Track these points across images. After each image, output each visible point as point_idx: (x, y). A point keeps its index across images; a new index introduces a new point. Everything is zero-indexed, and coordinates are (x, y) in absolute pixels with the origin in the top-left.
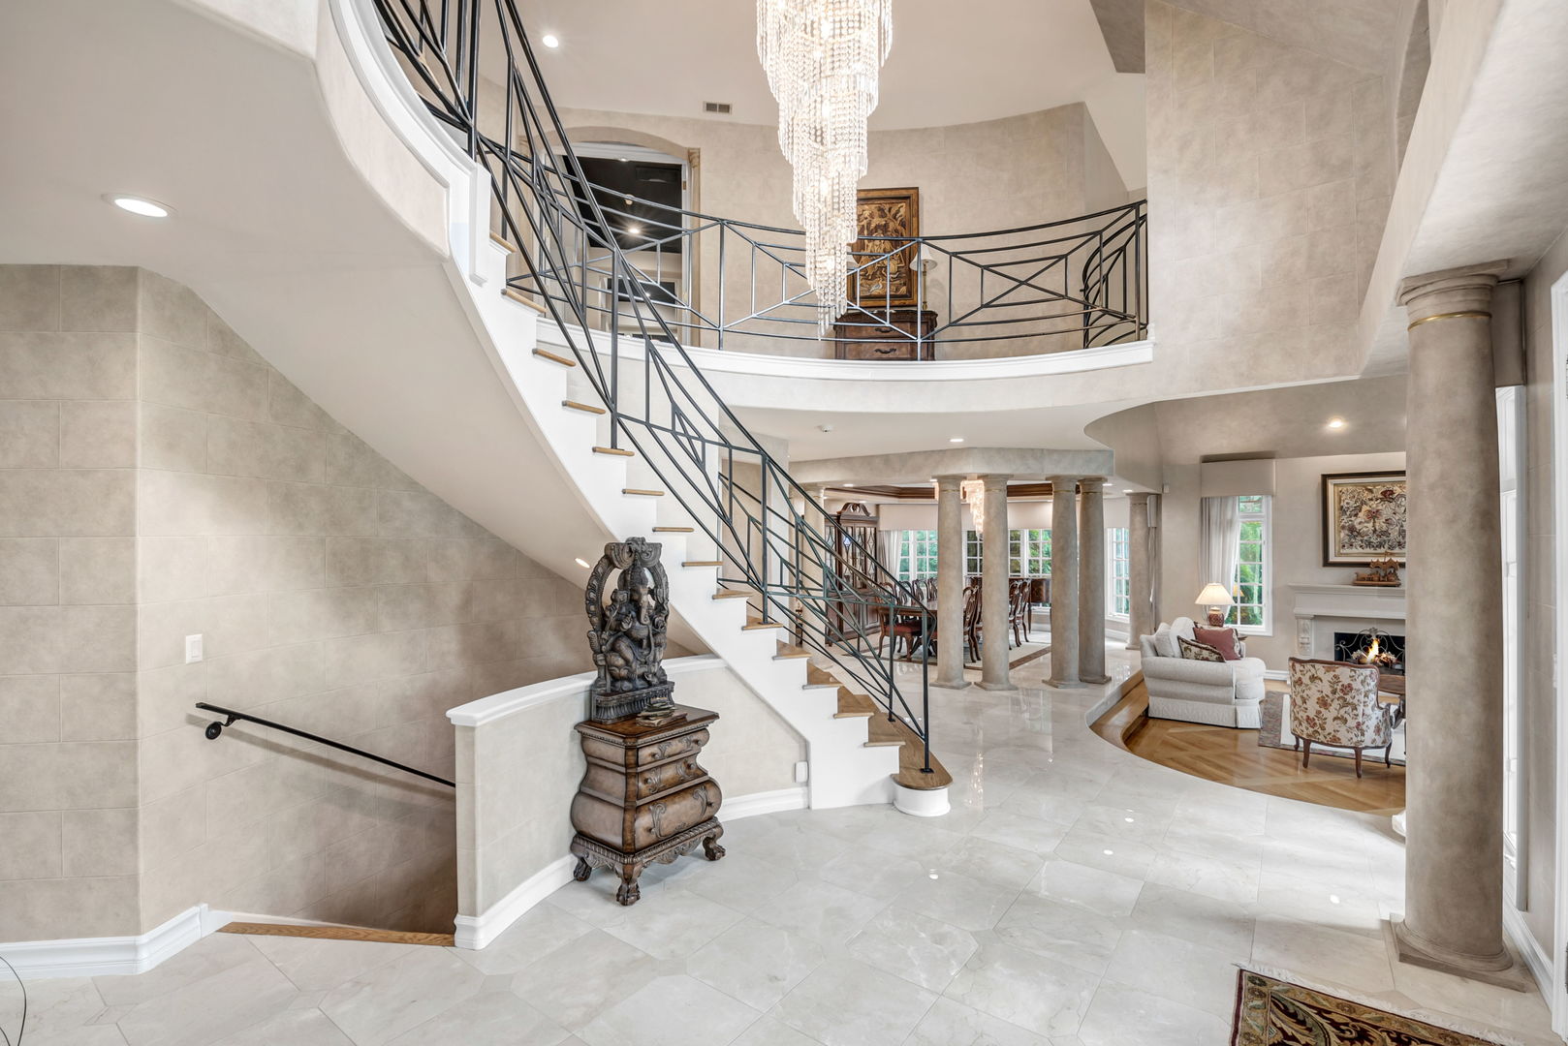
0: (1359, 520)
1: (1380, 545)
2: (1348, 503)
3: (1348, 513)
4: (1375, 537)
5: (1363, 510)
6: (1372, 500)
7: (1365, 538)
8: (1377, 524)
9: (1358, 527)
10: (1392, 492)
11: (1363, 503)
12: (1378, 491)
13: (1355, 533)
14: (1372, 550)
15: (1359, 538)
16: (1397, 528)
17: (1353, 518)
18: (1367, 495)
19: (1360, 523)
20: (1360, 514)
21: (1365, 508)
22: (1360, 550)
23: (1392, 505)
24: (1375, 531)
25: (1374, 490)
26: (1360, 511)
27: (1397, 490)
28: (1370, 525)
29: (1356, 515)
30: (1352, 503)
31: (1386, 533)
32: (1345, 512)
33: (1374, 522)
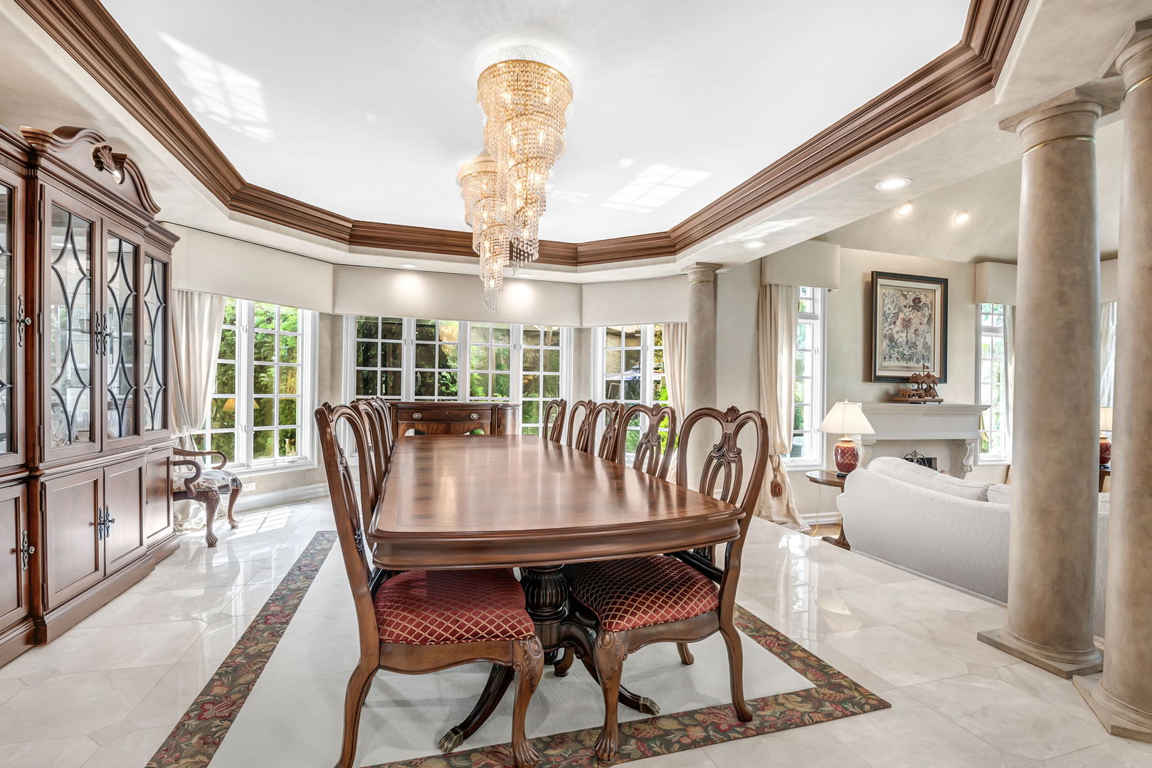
0: (897, 329)
1: (910, 359)
2: (889, 309)
3: (889, 320)
4: (907, 349)
5: (900, 318)
6: (905, 307)
7: (901, 350)
8: (909, 334)
9: (896, 336)
10: (920, 302)
11: (900, 310)
12: (911, 296)
13: (893, 344)
14: (903, 364)
15: (896, 349)
16: (922, 340)
17: (892, 327)
18: (903, 302)
19: (897, 332)
20: (898, 322)
21: (901, 316)
22: (896, 363)
23: (919, 313)
24: (907, 342)
25: (908, 296)
26: (898, 319)
27: (923, 300)
28: (904, 335)
29: (895, 323)
30: (892, 308)
31: (914, 345)
32: (887, 318)
33: (907, 332)
